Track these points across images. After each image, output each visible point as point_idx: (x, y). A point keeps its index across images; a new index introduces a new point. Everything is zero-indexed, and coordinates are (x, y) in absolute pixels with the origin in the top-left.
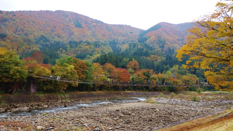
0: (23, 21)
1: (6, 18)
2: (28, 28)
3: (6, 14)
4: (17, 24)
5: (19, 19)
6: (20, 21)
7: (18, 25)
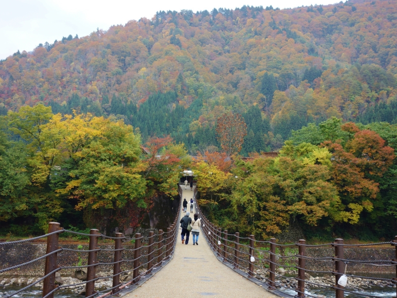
0: (376, 20)
1: (333, 23)
2: (391, 36)
3: (331, 13)
4: (359, 32)
5: (364, 19)
6: (367, 23)
7: (361, 36)
